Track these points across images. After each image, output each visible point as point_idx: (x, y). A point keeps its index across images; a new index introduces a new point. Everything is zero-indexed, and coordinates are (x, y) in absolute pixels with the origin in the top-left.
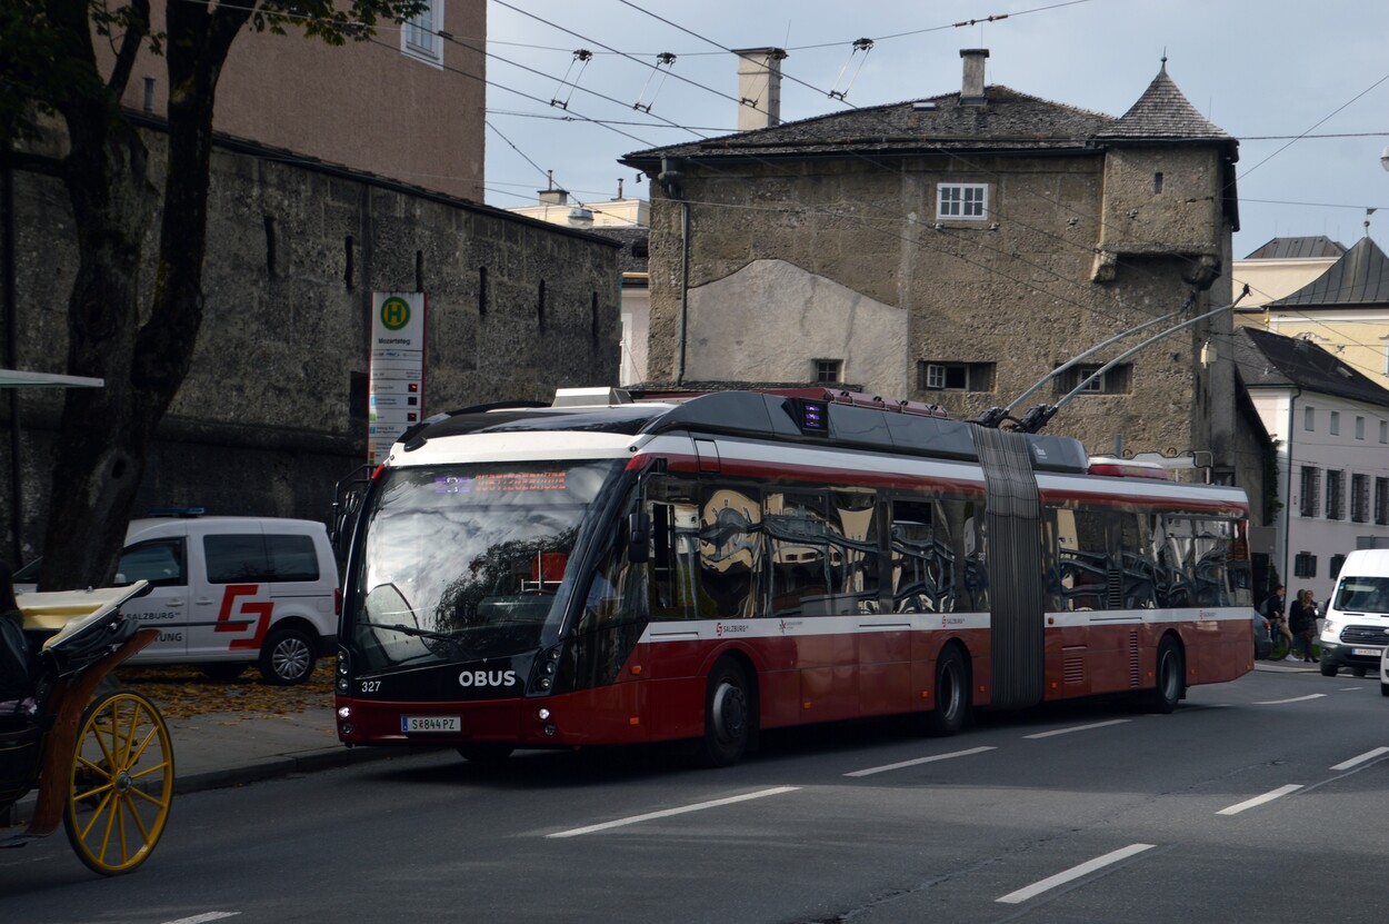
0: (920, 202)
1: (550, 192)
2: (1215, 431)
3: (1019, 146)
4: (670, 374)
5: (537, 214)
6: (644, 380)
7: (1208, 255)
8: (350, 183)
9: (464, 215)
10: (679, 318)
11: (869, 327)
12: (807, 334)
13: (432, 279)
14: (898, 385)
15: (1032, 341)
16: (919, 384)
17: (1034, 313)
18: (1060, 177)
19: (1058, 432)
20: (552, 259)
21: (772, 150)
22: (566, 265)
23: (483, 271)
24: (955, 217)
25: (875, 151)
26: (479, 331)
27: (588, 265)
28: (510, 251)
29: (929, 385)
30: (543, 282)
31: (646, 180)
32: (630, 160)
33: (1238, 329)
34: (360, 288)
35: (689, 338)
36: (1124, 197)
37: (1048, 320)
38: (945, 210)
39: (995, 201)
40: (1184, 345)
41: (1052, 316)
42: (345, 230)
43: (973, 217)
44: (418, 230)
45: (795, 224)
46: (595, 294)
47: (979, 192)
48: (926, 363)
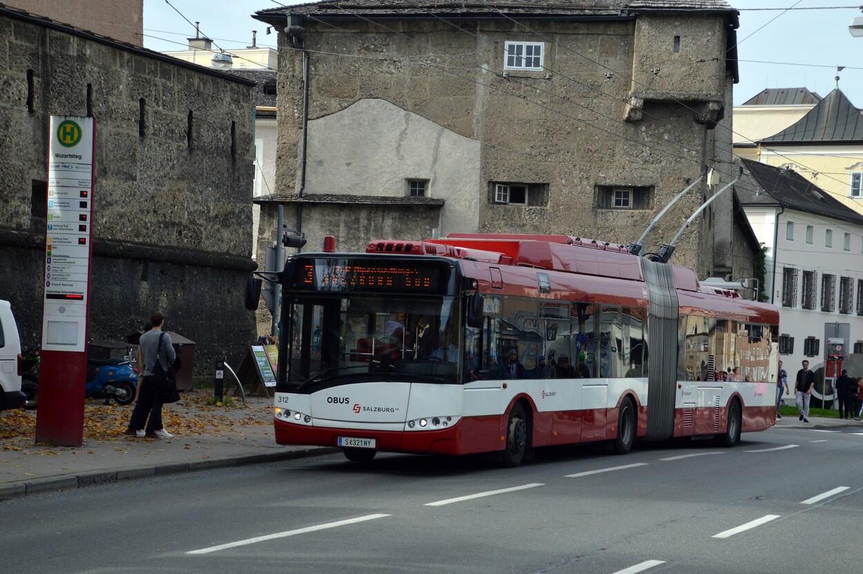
0: (491, 55)
1: (197, 39)
2: (717, 239)
3: (569, 13)
4: (293, 188)
5: (188, 57)
6: (272, 192)
7: (714, 101)
8: (31, 26)
9: (126, 56)
10: (301, 144)
11: (450, 154)
12: (401, 158)
13: (99, 107)
14: (472, 200)
15: (577, 167)
16: (489, 199)
17: (579, 145)
18: (600, 38)
20: (199, 94)
21: (375, 12)
22: (210, 99)
23: (142, 101)
24: (518, 68)
25: (456, 15)
26: (139, 150)
27: (228, 99)
28: (164, 86)
29: (496, 200)
30: (191, 112)
31: (274, 33)
32: (262, 16)
33: (737, 160)
34: (40, 112)
35: (309, 159)
36: (650, 54)
37: (589, 150)
38: (510, 63)
39: (549, 57)
40: (694, 172)
41: (593, 148)
42: (27, 64)
43: (532, 68)
44: (88, 67)
45: (393, 71)
46: (233, 123)
47: (538, 48)
48: (495, 183)
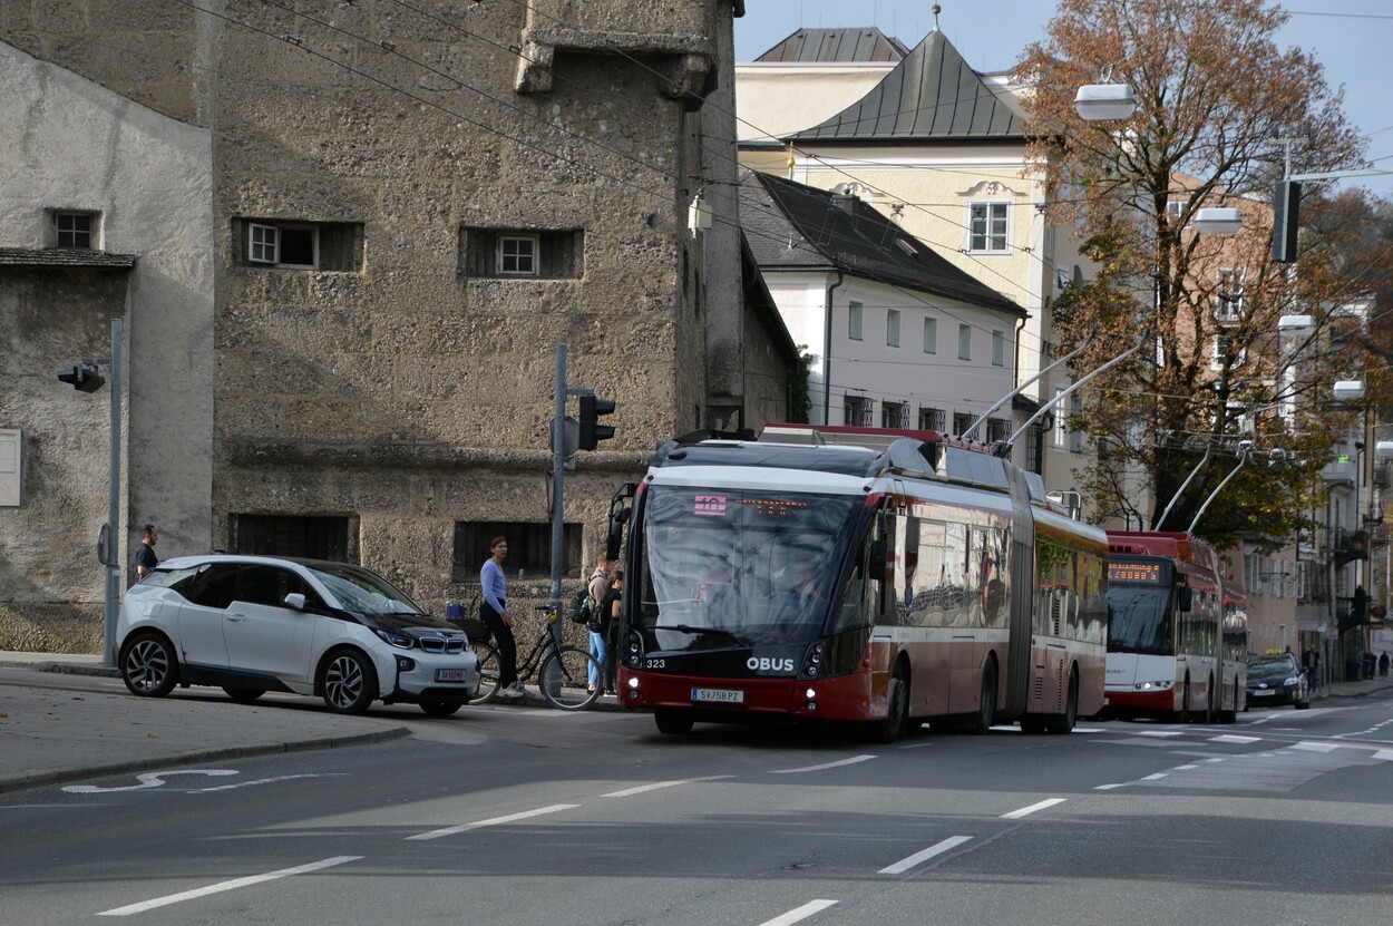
2: (713, 340)
7: (696, 54)
11: (144, 156)
12: (34, 164)
14: (198, 256)
15: (422, 189)
16: (234, 256)
17: (422, 142)
19: (466, 339)
29: (251, 258)
33: (746, 177)
37: (446, 154)
40: (660, 199)
41: (454, 149)
48: (247, 221)
